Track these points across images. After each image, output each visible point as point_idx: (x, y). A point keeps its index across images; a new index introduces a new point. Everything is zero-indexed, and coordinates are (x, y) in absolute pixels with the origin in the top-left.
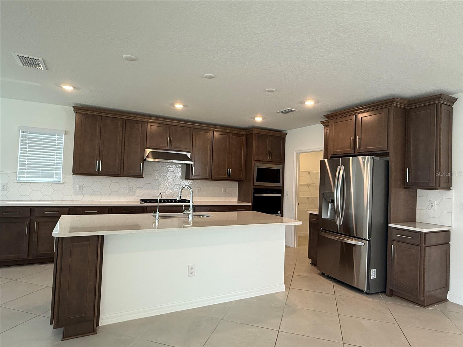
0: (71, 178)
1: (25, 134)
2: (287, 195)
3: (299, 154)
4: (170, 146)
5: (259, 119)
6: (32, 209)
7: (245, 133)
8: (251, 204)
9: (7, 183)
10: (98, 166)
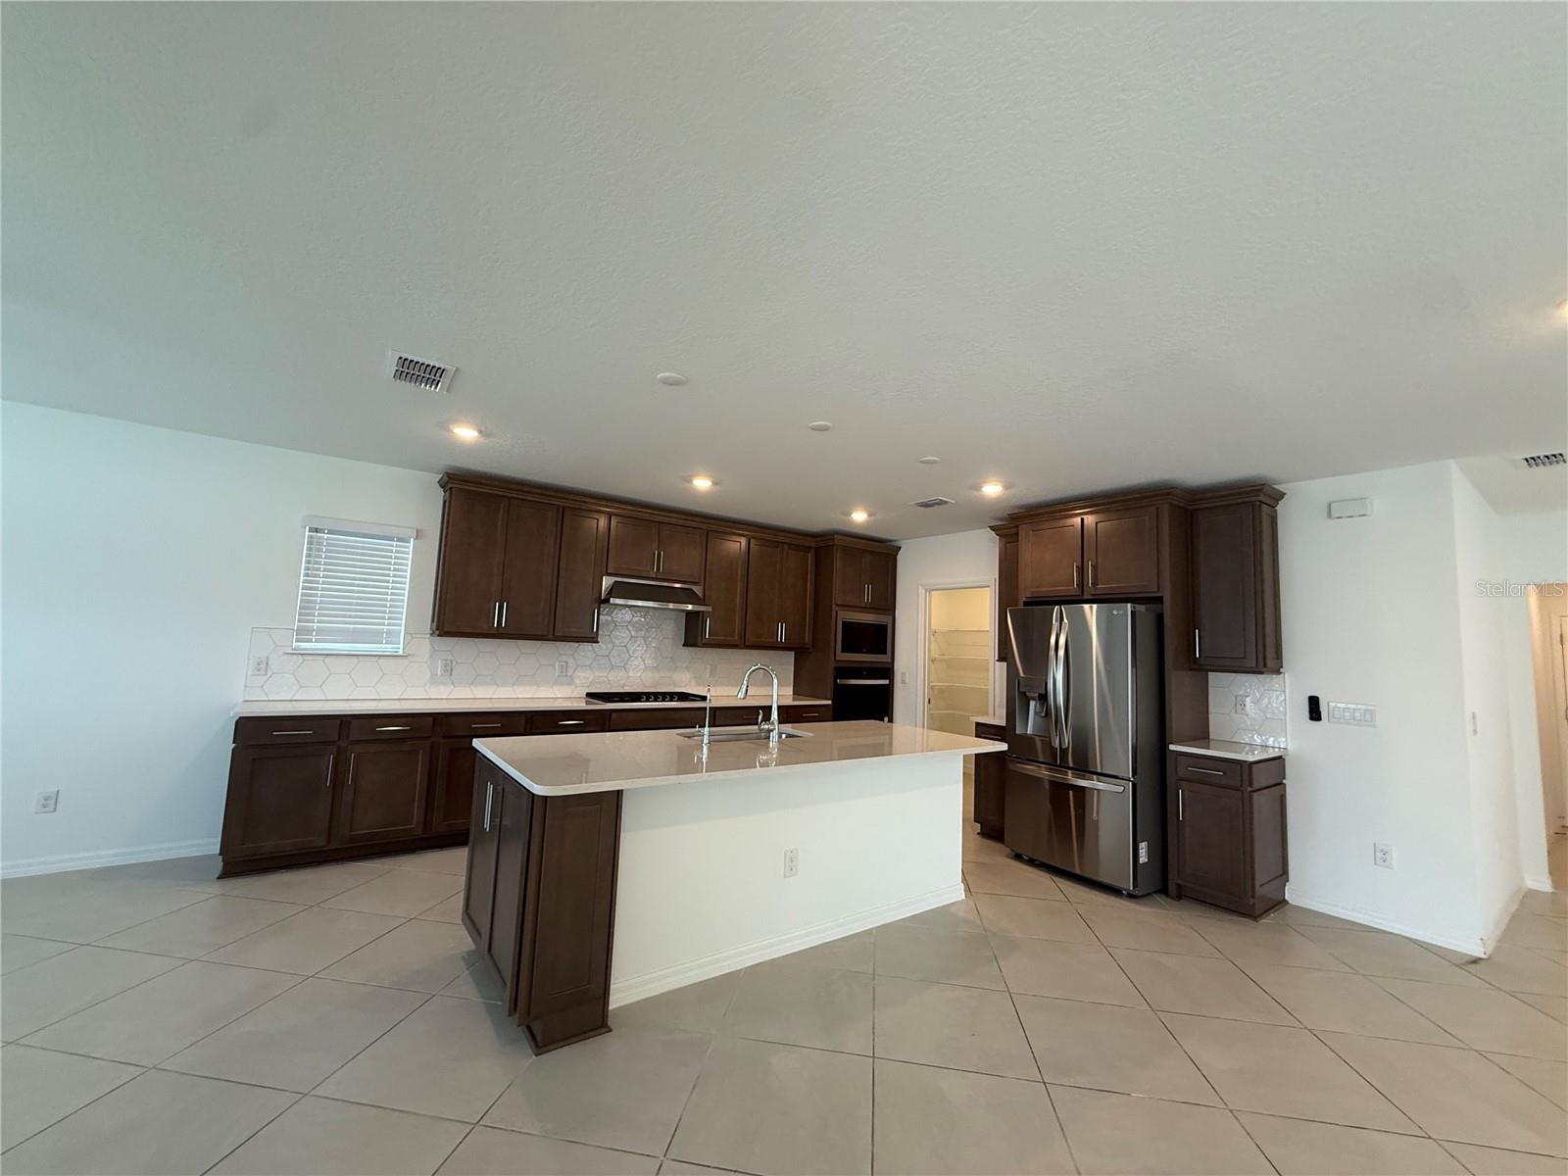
0: (426, 644)
1: (319, 535)
2: (904, 682)
3: (930, 592)
4: (658, 569)
5: (859, 517)
6: (344, 723)
7: (814, 545)
8: (830, 702)
9: (268, 658)
10: (500, 615)
